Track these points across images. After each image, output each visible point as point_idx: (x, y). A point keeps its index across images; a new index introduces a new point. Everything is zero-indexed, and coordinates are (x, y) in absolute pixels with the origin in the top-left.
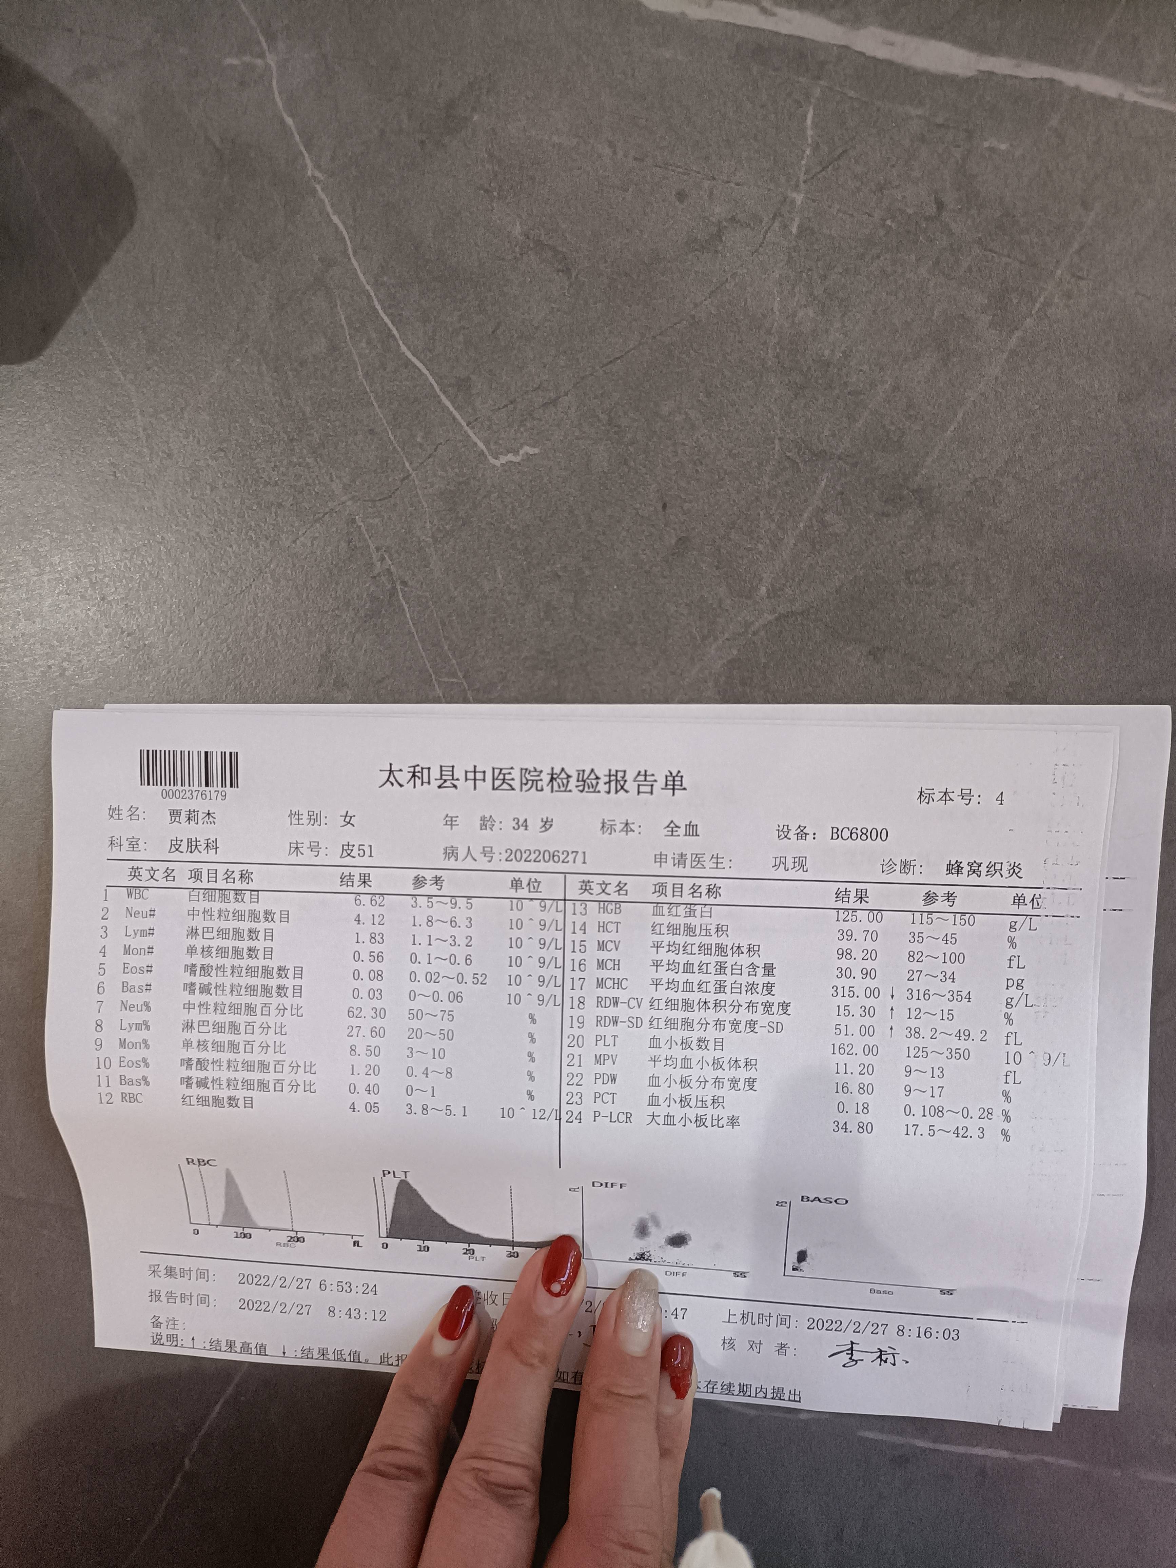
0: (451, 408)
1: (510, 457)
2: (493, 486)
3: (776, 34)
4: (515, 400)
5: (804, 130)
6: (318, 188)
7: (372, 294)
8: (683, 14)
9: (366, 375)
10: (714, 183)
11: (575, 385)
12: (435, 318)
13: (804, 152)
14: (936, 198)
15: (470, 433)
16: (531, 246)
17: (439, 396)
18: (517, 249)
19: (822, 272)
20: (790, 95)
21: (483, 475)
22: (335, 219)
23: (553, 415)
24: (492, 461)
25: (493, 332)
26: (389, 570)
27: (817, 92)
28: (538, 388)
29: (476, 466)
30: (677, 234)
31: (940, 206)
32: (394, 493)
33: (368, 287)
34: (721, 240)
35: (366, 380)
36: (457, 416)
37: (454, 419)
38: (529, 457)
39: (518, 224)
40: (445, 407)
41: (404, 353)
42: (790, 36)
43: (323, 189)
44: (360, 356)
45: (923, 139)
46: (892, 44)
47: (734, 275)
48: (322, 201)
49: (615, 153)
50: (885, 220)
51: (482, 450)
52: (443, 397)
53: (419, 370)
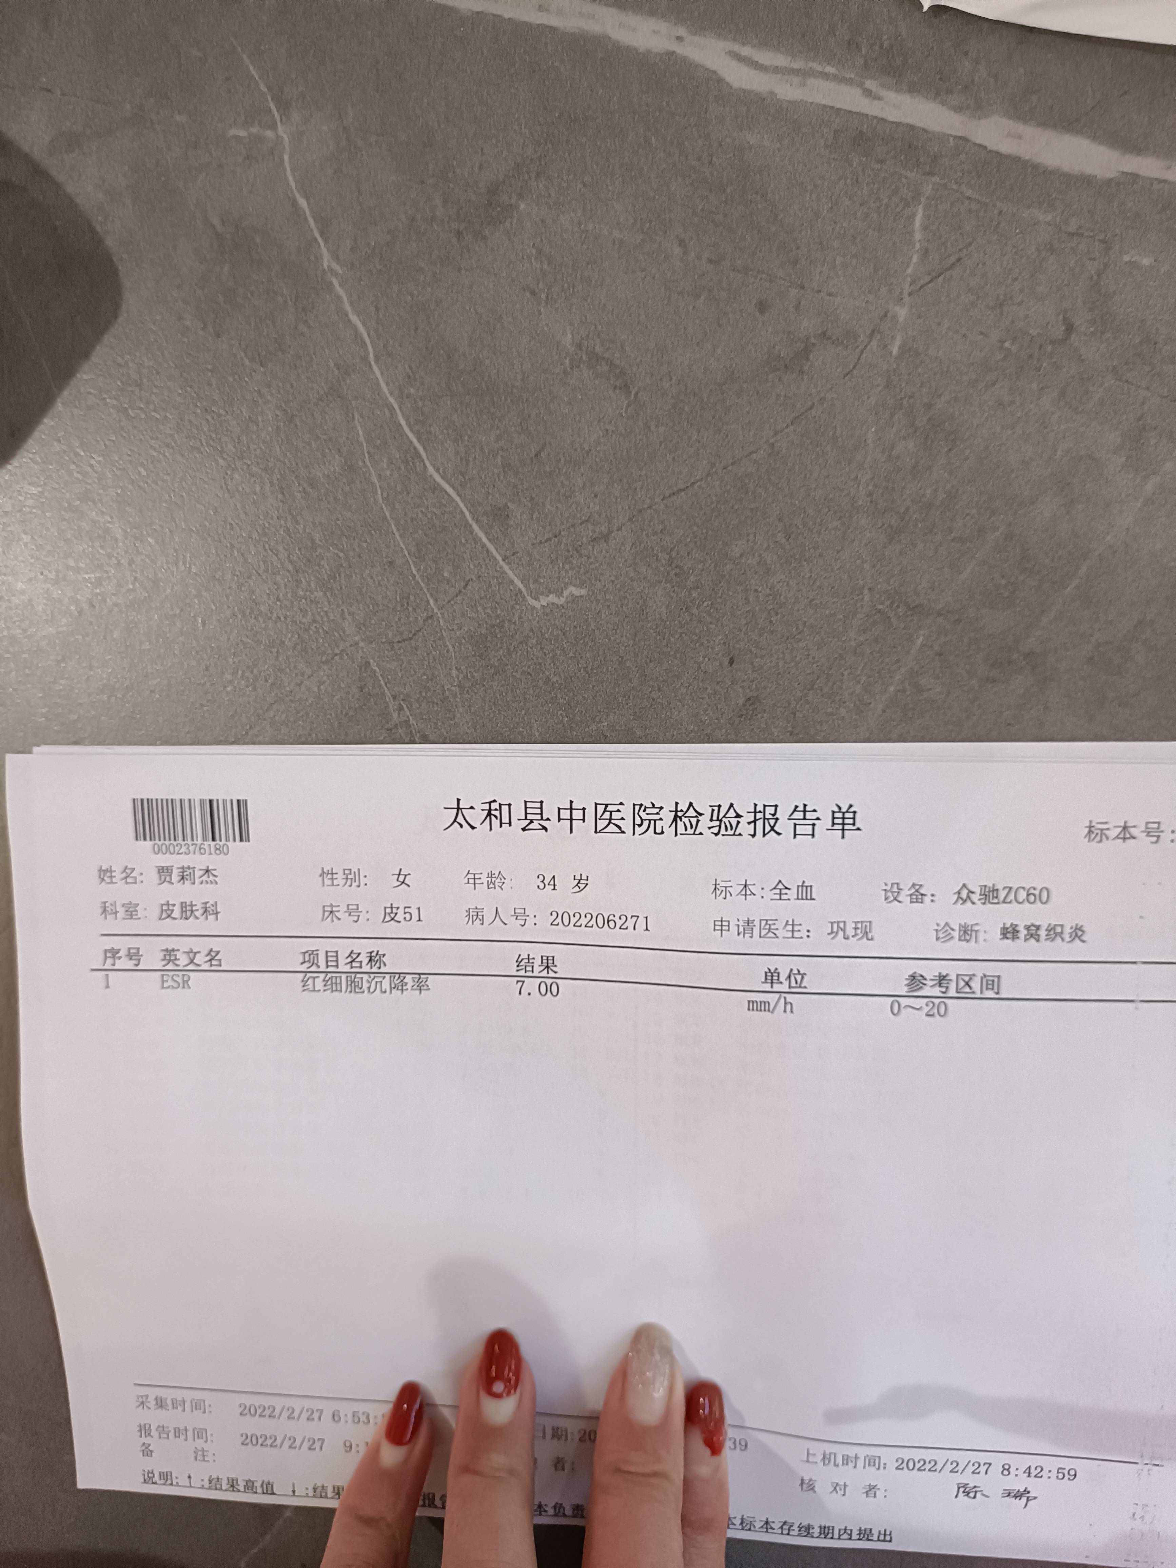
0: (485, 540)
1: (552, 598)
2: (532, 630)
3: (883, 120)
4: (560, 533)
5: (911, 233)
6: (335, 282)
7: (396, 407)
8: (772, 93)
9: (386, 499)
10: (802, 292)
11: (630, 520)
12: (470, 437)
13: (911, 259)
14: (1065, 319)
15: (506, 568)
16: (584, 358)
17: (471, 526)
18: (567, 361)
19: (926, 400)
20: (896, 192)
21: (520, 618)
22: (354, 319)
23: (604, 552)
24: (532, 602)
25: (536, 455)
26: (407, 722)
27: (928, 189)
28: (588, 520)
29: (513, 607)
30: (756, 351)
31: (1070, 328)
32: (415, 634)
33: (392, 400)
34: (808, 359)
35: (386, 506)
36: (492, 548)
37: (488, 551)
38: (574, 599)
39: (569, 332)
40: (476, 539)
41: (431, 476)
42: (898, 124)
43: (341, 285)
44: (380, 477)
45: (1052, 250)
46: (1020, 137)
47: (822, 400)
48: (339, 297)
49: (685, 253)
50: (1004, 342)
51: (519, 589)
52: (475, 527)
53: (449, 495)
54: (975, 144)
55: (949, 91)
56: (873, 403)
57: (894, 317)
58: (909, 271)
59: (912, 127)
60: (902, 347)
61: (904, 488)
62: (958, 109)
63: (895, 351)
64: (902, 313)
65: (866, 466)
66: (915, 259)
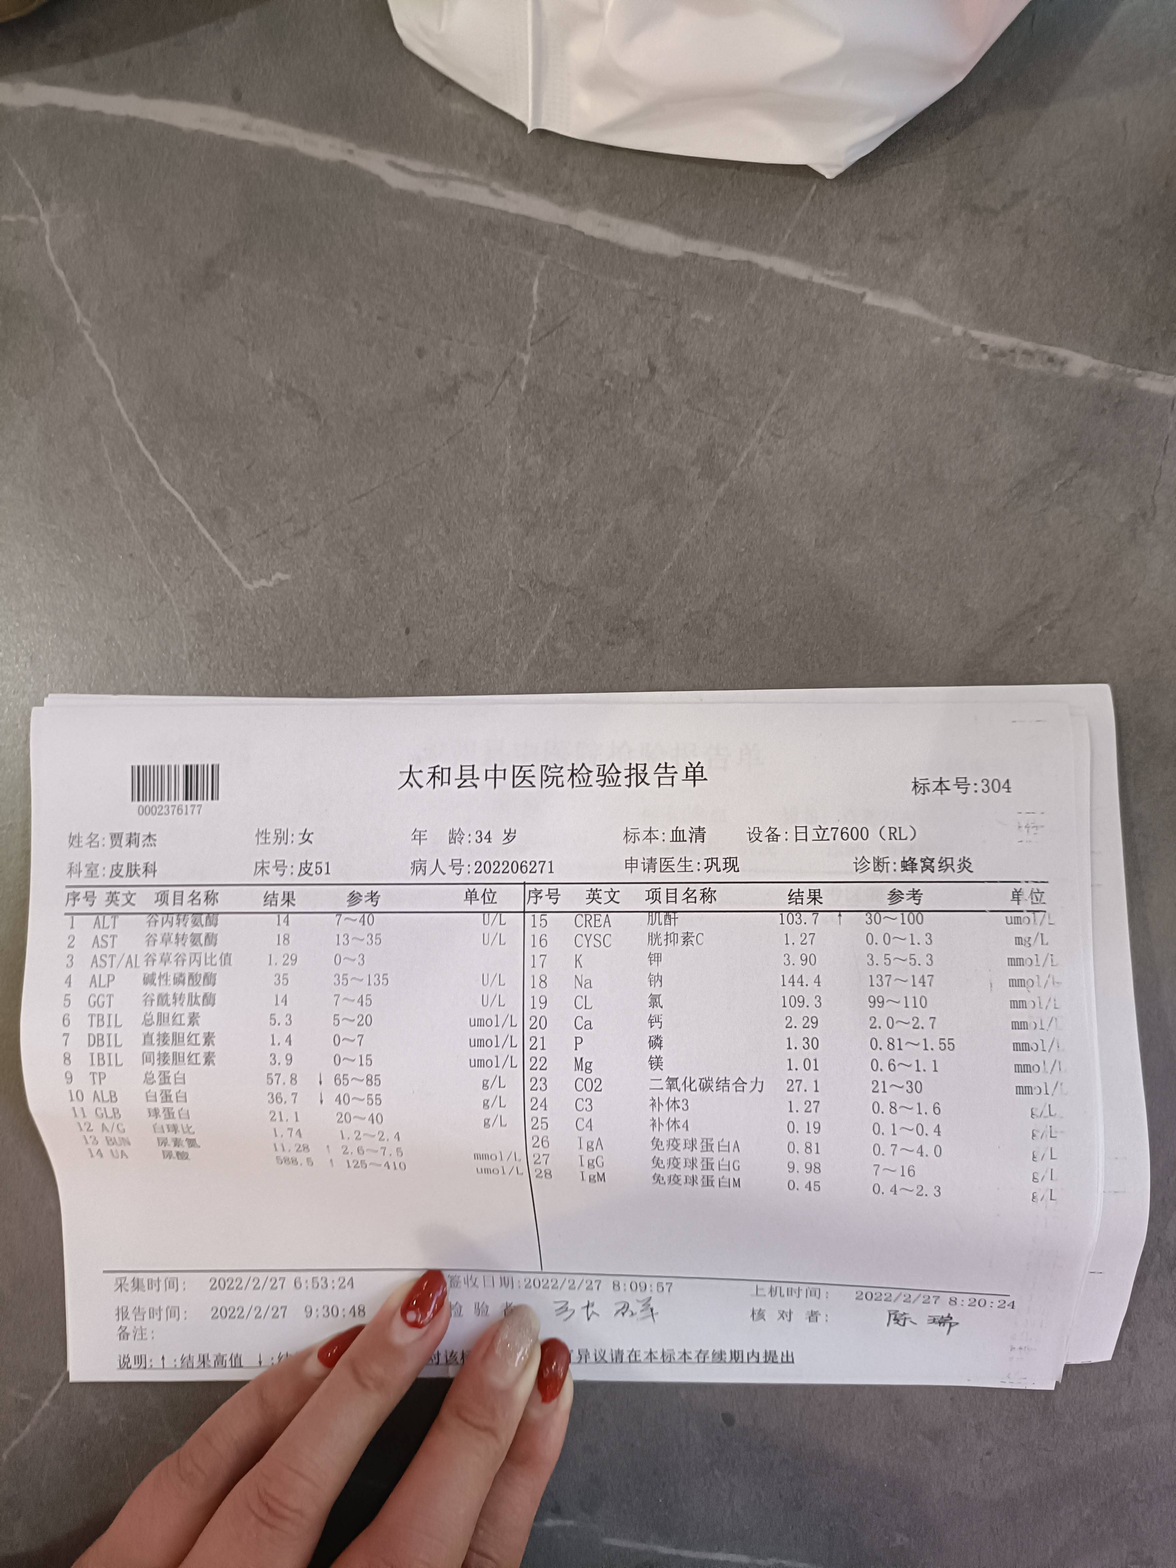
54: (575, 231)
55: (554, 191)
56: (509, 426)
57: (522, 362)
58: (531, 326)
59: (528, 218)
60: (528, 384)
61: (535, 492)
62: (562, 204)
63: (523, 387)
64: (526, 359)
65: (506, 474)
66: (534, 317)
